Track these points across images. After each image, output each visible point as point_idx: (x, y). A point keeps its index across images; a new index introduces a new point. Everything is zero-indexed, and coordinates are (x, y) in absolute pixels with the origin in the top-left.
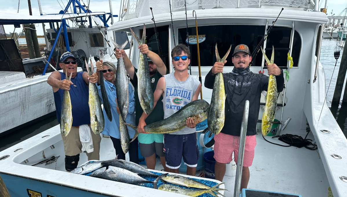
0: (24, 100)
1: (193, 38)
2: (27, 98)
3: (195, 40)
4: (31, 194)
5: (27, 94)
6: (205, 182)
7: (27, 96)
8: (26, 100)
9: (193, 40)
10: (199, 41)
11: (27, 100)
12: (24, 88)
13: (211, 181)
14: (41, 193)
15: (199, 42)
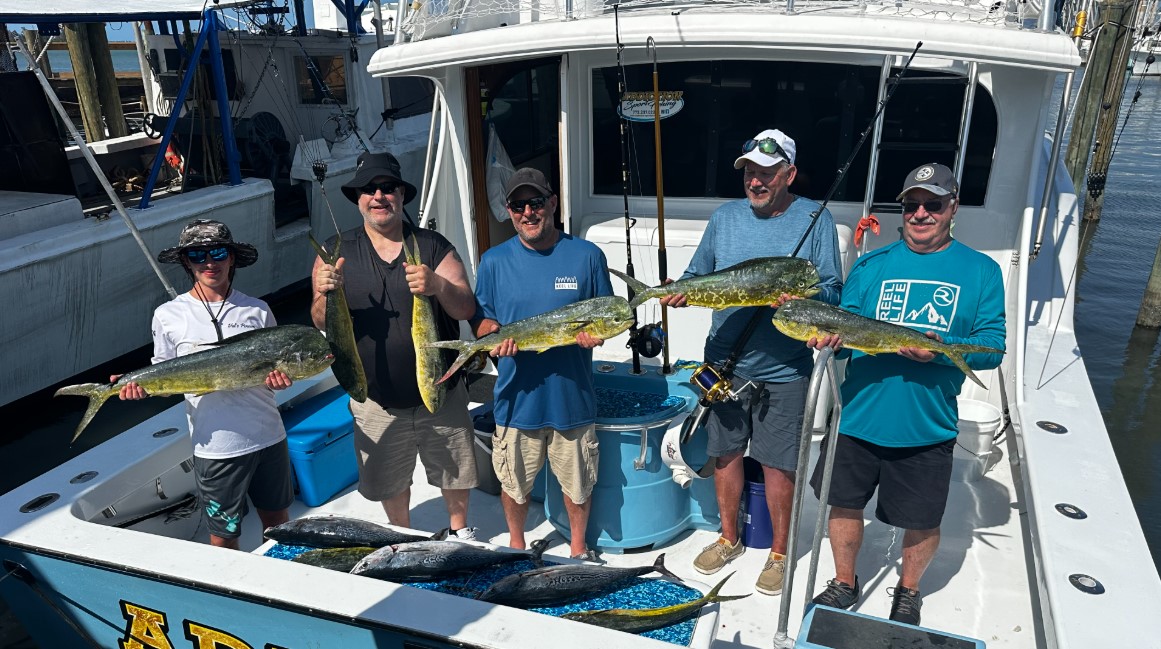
0: (81, 296)
1: (642, 102)
2: (89, 287)
3: (647, 108)
4: (132, 617)
5: (90, 275)
6: (662, 588)
7: (89, 280)
8: (86, 292)
9: (638, 109)
10: (663, 112)
11: (89, 294)
12: (80, 254)
14: (164, 615)
15: (663, 115)
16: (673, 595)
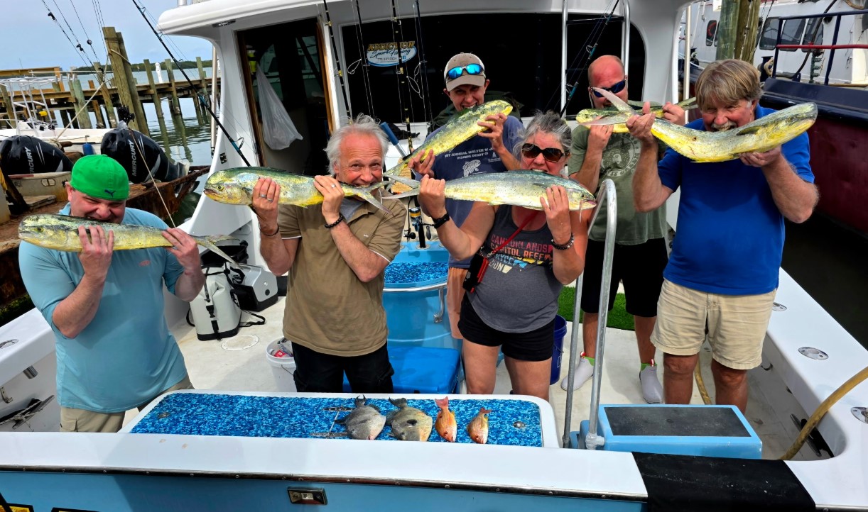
1: (384, 51)
3: (387, 55)
6: (502, 405)
13: (515, 401)
14: (30, 507)
16: (514, 409)
